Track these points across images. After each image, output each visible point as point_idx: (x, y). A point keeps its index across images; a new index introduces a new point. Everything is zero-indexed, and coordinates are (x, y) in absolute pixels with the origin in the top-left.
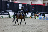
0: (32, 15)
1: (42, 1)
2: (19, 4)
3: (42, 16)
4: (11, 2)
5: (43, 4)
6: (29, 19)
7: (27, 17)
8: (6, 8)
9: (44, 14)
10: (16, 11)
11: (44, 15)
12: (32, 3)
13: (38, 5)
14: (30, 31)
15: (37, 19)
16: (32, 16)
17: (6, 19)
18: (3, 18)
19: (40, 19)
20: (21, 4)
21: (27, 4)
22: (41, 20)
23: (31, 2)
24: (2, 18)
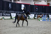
0: (35, 16)
1: (46, 1)
2: (22, 5)
3: (46, 17)
4: (13, 2)
5: (47, 5)
6: (32, 20)
7: (30, 19)
8: (8, 9)
9: (48, 15)
10: (19, 12)
11: (48, 17)
12: (36, 4)
13: (42, 5)
14: (33, 33)
15: (41, 20)
16: (35, 18)
17: (8, 20)
18: (5, 19)
19: (44, 20)
20: (24, 4)
21: (30, 4)
22: (45, 22)
23: (34, 2)
24: (3, 19)
